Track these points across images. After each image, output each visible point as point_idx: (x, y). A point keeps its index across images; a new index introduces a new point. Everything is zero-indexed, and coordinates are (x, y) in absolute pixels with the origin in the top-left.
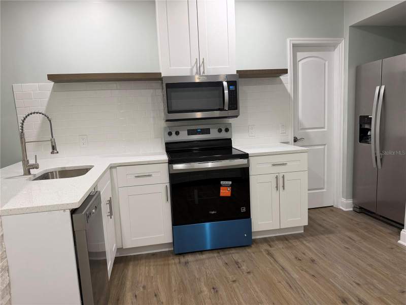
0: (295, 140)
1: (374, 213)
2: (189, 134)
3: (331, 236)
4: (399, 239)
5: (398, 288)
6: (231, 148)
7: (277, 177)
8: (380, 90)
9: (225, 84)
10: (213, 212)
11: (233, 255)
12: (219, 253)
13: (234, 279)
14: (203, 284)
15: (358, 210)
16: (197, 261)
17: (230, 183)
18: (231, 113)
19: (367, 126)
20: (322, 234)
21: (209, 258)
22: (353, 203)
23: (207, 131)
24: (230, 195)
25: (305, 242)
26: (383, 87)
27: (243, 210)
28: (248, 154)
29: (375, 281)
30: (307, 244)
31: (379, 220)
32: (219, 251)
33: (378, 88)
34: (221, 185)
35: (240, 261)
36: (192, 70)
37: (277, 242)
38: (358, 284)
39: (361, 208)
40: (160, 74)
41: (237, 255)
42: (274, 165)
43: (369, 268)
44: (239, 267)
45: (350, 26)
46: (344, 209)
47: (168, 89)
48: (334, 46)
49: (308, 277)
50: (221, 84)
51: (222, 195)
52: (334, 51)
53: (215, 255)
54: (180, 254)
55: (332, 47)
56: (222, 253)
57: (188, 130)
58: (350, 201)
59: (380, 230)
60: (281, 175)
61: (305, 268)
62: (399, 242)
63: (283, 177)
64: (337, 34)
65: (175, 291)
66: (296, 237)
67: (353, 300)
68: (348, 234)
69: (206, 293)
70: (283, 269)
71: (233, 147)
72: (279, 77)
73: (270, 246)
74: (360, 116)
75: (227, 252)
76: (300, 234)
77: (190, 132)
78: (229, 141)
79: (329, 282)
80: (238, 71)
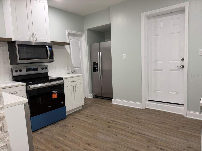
0: (72, 72)
1: (101, 97)
2: (27, 71)
3: (92, 107)
4: (112, 102)
5: (119, 115)
6: (48, 77)
7: (73, 87)
8: (99, 54)
9: (47, 47)
10: (50, 107)
11: (61, 123)
12: (54, 125)
13: (69, 130)
14: (57, 137)
15: (95, 97)
16: (46, 130)
17: (57, 91)
18: (51, 60)
19: (96, 66)
20: (89, 107)
21: (51, 128)
22: (93, 95)
23: (36, 69)
24: (56, 97)
25: (85, 111)
26: (101, 52)
27: (62, 103)
28: (63, 78)
29: (113, 115)
30: (87, 111)
31: (103, 99)
32: (54, 124)
33: (99, 52)
34: (52, 93)
35: (66, 124)
36: (30, 38)
37: (75, 114)
38: (110, 117)
39: (96, 96)
40: (12, 39)
41: (63, 123)
42: (72, 82)
43: (109, 112)
44: (67, 126)
45: (87, 29)
46: (90, 98)
47: (19, 47)
48: (82, 36)
49: (94, 120)
50: (45, 47)
51: (53, 97)
52: (81, 37)
53: (53, 126)
54: (35, 131)
55: (81, 36)
56: (55, 124)
57: (26, 69)
58: (92, 94)
59: (105, 101)
60: (75, 86)
61: (91, 118)
62: (112, 103)
63: (76, 86)
64: (82, 31)
65: (46, 143)
66: (81, 110)
67: (111, 121)
68: (97, 105)
69: (61, 139)
70: (84, 121)
71: (49, 76)
72: (64, 46)
73: (74, 116)
74: (93, 63)
75: (57, 123)
76: (81, 109)
77: (28, 70)
78: (47, 73)
79: (101, 119)
80: (51, 42)
